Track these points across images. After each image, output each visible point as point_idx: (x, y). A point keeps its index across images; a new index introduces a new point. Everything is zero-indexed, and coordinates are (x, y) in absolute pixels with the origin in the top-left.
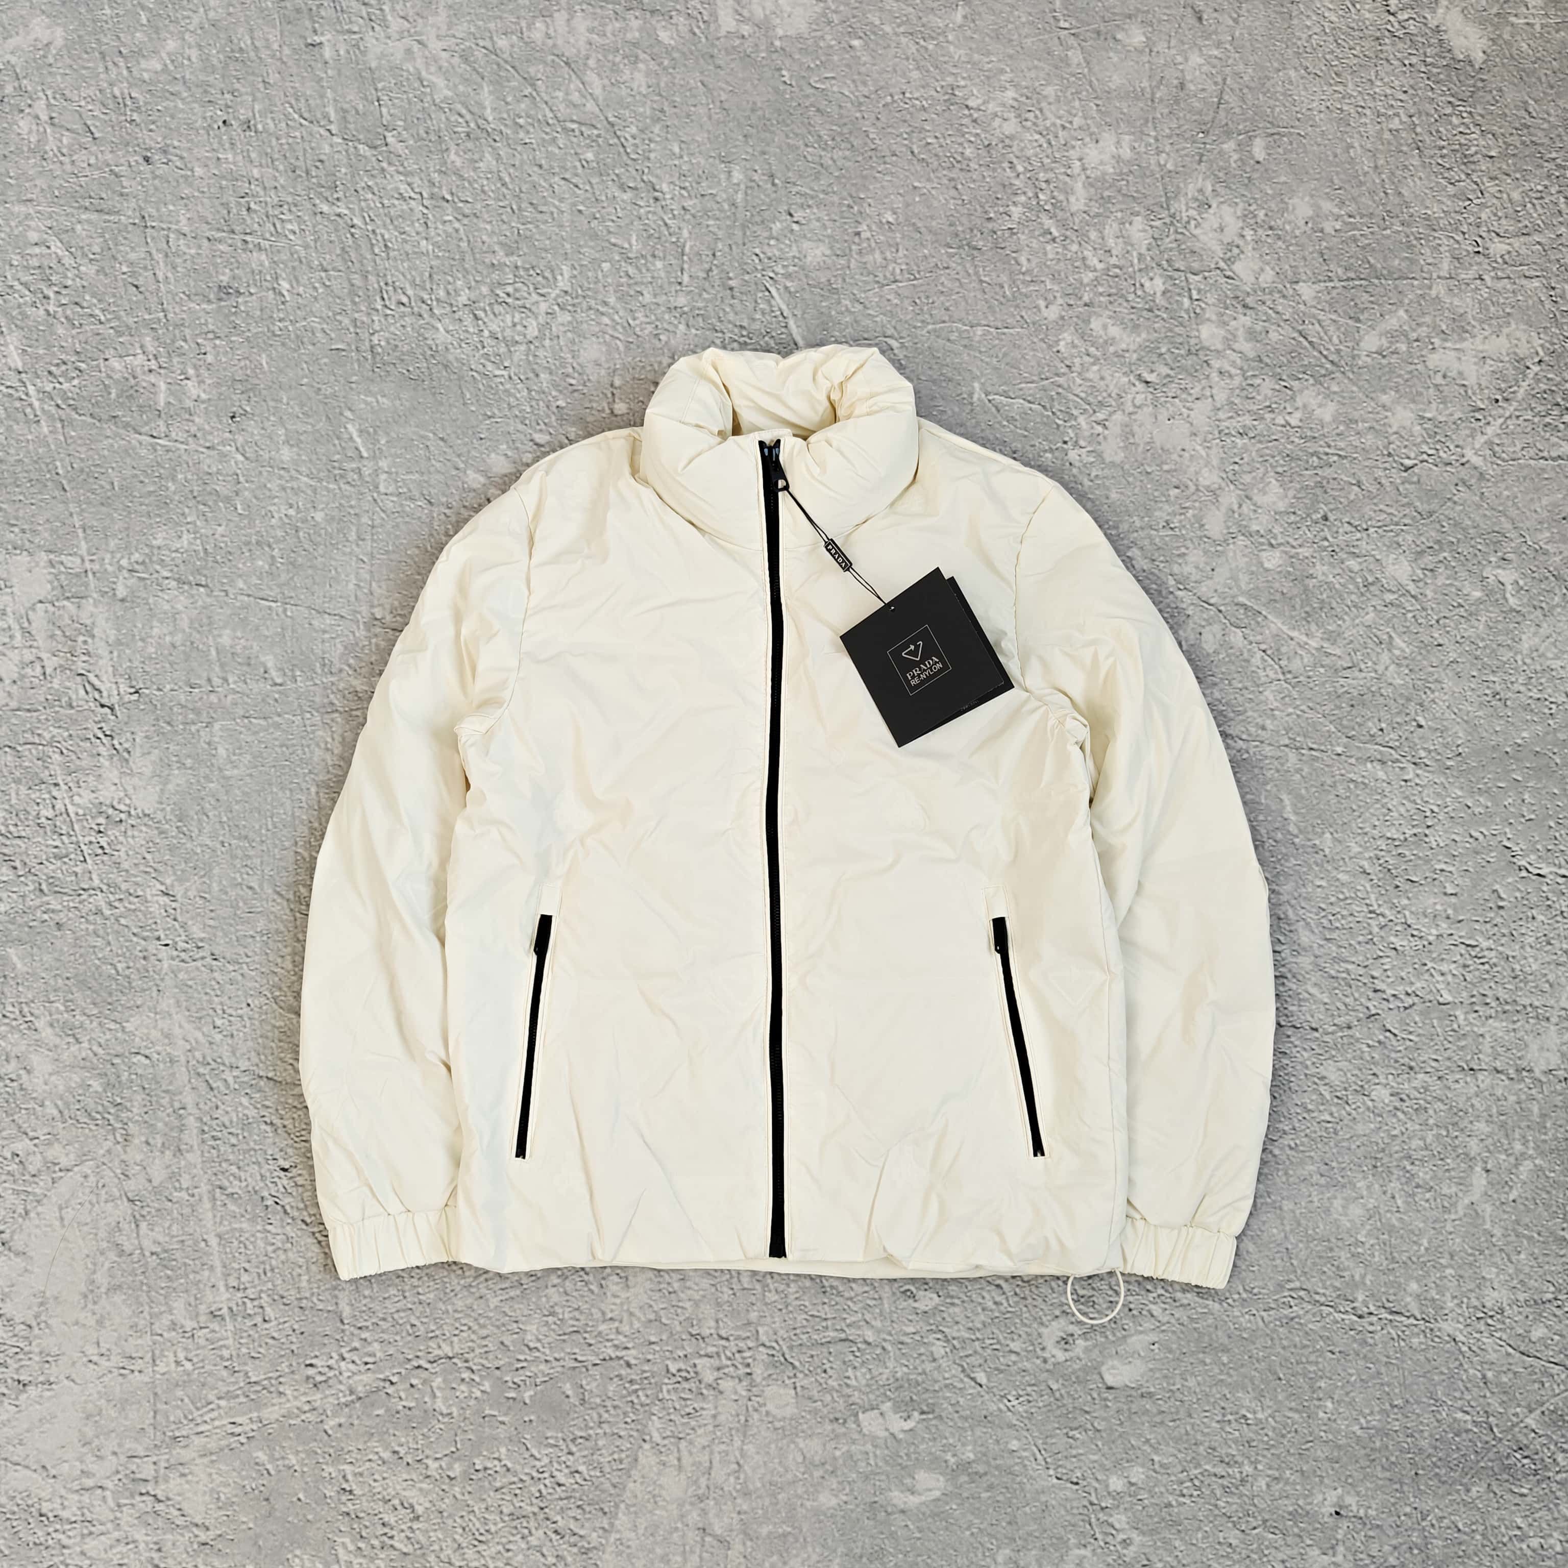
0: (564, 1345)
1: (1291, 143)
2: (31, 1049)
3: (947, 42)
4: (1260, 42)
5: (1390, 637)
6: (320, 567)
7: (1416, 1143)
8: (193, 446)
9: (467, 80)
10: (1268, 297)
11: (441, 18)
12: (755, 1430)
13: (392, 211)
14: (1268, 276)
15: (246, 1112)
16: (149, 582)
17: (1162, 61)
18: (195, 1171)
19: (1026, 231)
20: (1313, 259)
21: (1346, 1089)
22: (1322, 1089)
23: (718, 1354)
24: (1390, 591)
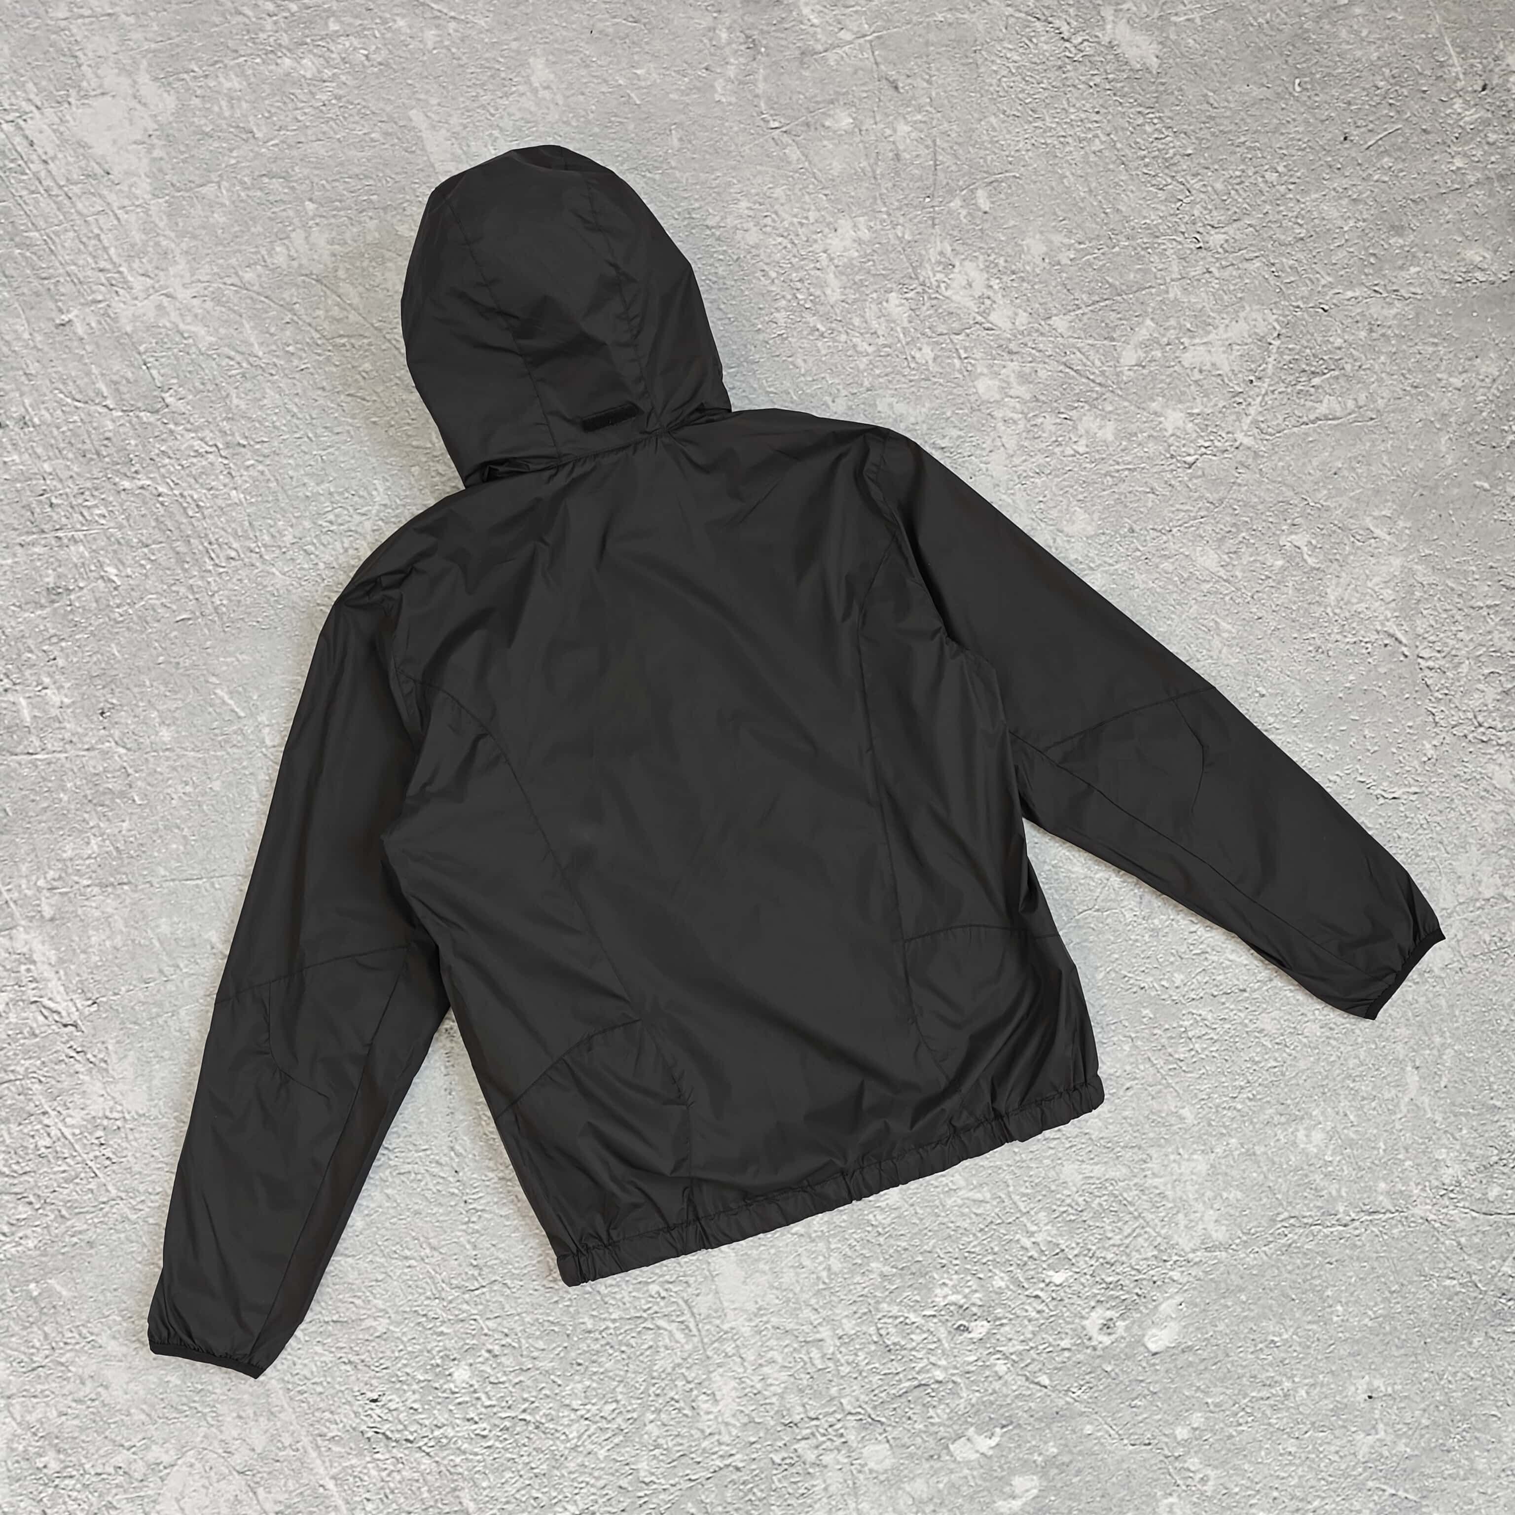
0: (676, 1470)
1: (1010, 187)
2: (102, 1365)
3: (672, 168)
4: (956, 98)
5: (1216, 622)
6: (234, 833)
7: (1352, 1063)
8: (72, 753)
9: (226, 321)
10: (1028, 338)
11: (182, 265)
12: (864, 1489)
13: (193, 470)
14: (1023, 318)
15: (323, 1359)
16: (71, 895)
17: (873, 138)
18: (292, 1428)
19: (795, 334)
20: (1058, 292)
21: (1282, 1035)
22: (1263, 1040)
23: (813, 1434)
24: (1205, 581)
